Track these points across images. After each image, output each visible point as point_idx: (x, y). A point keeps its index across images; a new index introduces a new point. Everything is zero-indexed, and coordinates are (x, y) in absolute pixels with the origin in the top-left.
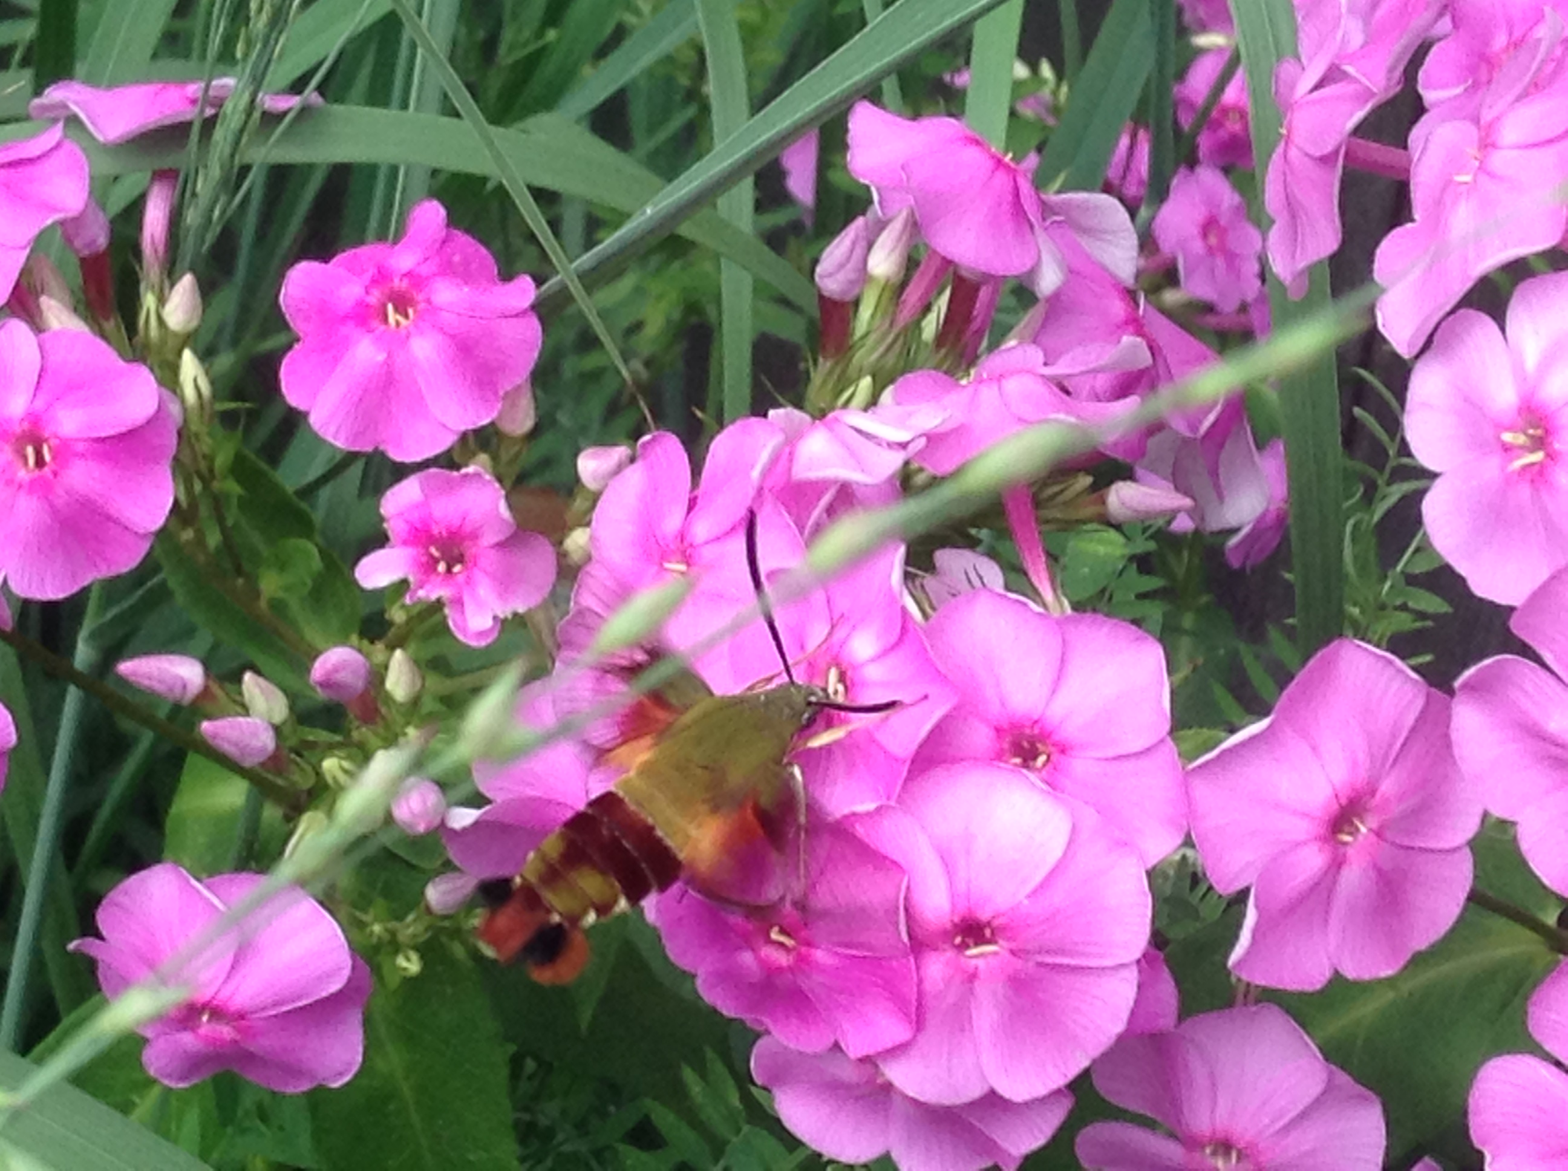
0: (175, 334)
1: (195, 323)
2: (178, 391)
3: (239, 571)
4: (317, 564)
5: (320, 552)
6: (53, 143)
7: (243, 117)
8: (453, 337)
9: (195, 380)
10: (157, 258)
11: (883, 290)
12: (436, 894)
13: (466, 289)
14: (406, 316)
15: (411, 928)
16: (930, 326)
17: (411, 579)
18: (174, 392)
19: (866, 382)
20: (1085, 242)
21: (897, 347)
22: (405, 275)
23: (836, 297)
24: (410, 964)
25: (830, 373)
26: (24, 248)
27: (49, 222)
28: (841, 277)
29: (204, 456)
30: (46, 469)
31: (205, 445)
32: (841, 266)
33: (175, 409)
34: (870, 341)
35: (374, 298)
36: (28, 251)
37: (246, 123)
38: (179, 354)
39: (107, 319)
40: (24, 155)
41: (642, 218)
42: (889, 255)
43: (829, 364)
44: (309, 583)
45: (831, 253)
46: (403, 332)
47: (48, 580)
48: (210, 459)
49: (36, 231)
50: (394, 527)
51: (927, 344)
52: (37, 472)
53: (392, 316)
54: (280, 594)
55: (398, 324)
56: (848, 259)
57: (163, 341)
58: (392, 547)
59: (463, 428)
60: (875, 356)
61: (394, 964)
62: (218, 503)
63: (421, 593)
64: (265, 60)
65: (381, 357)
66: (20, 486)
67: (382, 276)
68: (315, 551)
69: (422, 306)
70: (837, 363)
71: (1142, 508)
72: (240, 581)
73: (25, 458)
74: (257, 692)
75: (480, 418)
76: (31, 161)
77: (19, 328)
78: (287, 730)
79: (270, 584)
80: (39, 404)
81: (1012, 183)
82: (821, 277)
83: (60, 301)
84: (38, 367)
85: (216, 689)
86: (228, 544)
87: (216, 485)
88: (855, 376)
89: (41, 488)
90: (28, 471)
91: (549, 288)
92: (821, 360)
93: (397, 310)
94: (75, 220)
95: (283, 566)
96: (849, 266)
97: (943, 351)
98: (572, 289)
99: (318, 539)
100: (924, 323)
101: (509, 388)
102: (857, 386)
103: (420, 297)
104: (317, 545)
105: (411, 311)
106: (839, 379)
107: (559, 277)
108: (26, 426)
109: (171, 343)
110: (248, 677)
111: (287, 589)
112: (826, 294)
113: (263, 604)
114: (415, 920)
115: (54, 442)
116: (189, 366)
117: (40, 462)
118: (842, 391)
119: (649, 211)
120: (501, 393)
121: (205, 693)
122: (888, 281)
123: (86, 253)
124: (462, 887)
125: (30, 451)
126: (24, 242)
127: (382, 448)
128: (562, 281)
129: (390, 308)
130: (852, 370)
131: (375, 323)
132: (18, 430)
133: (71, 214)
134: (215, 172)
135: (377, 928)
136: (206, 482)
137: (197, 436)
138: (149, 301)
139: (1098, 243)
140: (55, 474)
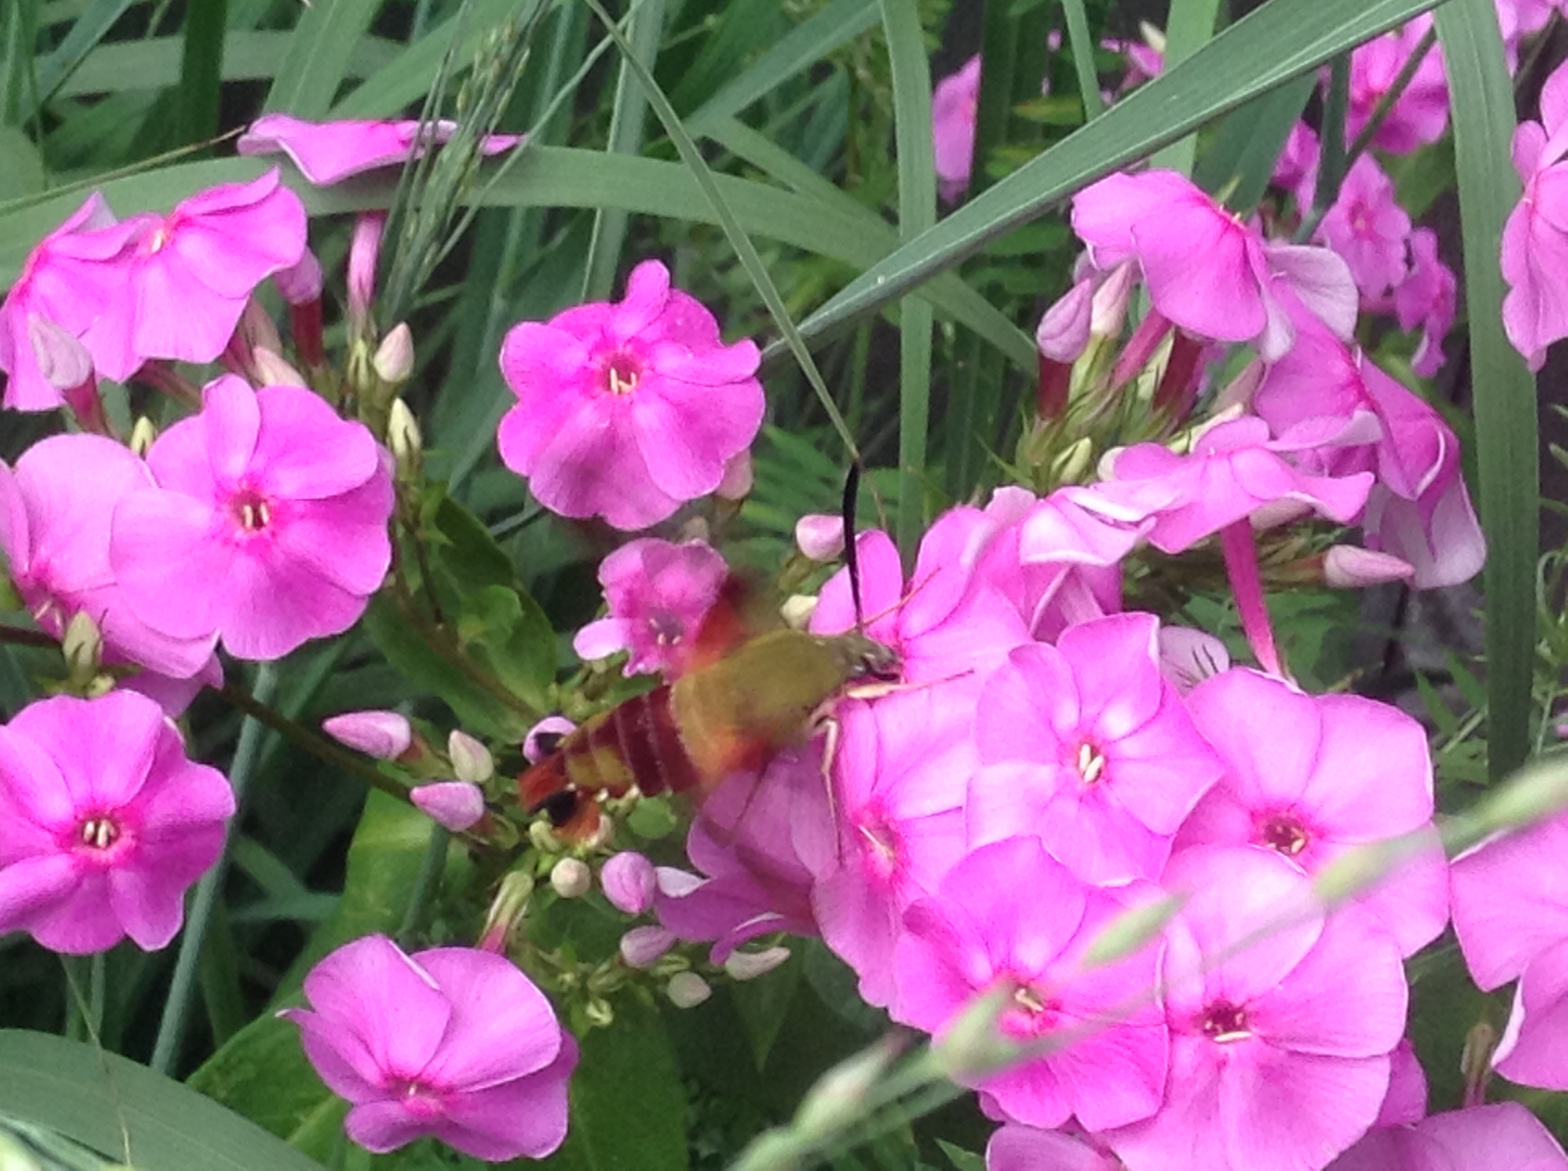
0: (384, 382)
1: (406, 373)
2: (388, 440)
3: (439, 618)
4: (518, 610)
5: (521, 599)
6: (268, 190)
7: (462, 169)
8: (677, 405)
9: (405, 432)
10: (364, 300)
11: (1102, 344)
12: (630, 947)
13: (690, 356)
14: (628, 381)
15: (603, 977)
16: (1147, 384)
17: (631, 650)
18: (384, 443)
19: (1085, 444)
20: (1304, 296)
21: (1113, 408)
22: (629, 341)
23: (1058, 359)
24: (601, 1014)
25: (1047, 432)
26: (242, 298)
27: (267, 273)
28: (1065, 338)
29: (412, 506)
30: (264, 530)
31: (414, 493)
32: (1066, 328)
33: (389, 464)
34: (1085, 401)
35: (598, 363)
36: (244, 303)
37: (464, 174)
38: (389, 403)
39: (316, 365)
40: (240, 203)
41: (872, 288)
42: (1109, 308)
43: (1046, 424)
44: (510, 631)
45: (1054, 316)
46: (626, 399)
47: (263, 640)
48: (417, 509)
49: (254, 284)
50: (613, 596)
51: (1143, 402)
52: (255, 533)
53: (615, 382)
54: (481, 641)
55: (620, 388)
56: (1073, 320)
57: (372, 388)
58: (610, 617)
59: (685, 498)
60: (1092, 415)
61: (584, 1012)
62: (421, 550)
63: (641, 666)
64: (488, 115)
65: (605, 425)
66: (237, 545)
67: (605, 342)
68: (516, 597)
69: (646, 373)
70: (1053, 424)
71: (1361, 574)
72: (440, 627)
73: (243, 518)
74: (463, 751)
75: (703, 488)
76: (245, 208)
77: (236, 385)
78: (490, 787)
79: (469, 630)
80: (260, 462)
81: (1242, 245)
82: (1044, 338)
83: (273, 350)
84: (257, 425)
85: (422, 746)
86: (429, 588)
87: (422, 534)
88: (1072, 436)
89: (258, 548)
90: (247, 531)
91: (772, 350)
92: (1037, 419)
93: (620, 377)
94: (291, 270)
95: (483, 611)
96: (1073, 328)
97: (1161, 411)
98: (796, 353)
99: (519, 585)
100: (1140, 380)
101: (732, 455)
102: (1075, 449)
103: (645, 364)
104: (518, 592)
105: (633, 376)
106: (1055, 440)
107: (783, 340)
108: (245, 485)
109: (380, 392)
110: (455, 736)
111: (487, 634)
112: (1048, 356)
113: (461, 649)
114: (608, 972)
115: (272, 502)
116: (400, 416)
117: (258, 523)
118: (1057, 452)
119: (881, 280)
120: (723, 462)
121: (411, 750)
122: (1106, 336)
123: (297, 301)
124: (660, 942)
125: (248, 510)
126: (240, 295)
127: (601, 514)
128: (785, 344)
129: (613, 373)
130: (1069, 431)
131: (598, 390)
132: (236, 488)
133: (288, 266)
134: (430, 219)
135: (568, 977)
136: (410, 530)
137: (405, 486)
138: (360, 349)
139: (1318, 297)
140: (273, 534)
